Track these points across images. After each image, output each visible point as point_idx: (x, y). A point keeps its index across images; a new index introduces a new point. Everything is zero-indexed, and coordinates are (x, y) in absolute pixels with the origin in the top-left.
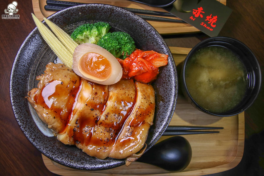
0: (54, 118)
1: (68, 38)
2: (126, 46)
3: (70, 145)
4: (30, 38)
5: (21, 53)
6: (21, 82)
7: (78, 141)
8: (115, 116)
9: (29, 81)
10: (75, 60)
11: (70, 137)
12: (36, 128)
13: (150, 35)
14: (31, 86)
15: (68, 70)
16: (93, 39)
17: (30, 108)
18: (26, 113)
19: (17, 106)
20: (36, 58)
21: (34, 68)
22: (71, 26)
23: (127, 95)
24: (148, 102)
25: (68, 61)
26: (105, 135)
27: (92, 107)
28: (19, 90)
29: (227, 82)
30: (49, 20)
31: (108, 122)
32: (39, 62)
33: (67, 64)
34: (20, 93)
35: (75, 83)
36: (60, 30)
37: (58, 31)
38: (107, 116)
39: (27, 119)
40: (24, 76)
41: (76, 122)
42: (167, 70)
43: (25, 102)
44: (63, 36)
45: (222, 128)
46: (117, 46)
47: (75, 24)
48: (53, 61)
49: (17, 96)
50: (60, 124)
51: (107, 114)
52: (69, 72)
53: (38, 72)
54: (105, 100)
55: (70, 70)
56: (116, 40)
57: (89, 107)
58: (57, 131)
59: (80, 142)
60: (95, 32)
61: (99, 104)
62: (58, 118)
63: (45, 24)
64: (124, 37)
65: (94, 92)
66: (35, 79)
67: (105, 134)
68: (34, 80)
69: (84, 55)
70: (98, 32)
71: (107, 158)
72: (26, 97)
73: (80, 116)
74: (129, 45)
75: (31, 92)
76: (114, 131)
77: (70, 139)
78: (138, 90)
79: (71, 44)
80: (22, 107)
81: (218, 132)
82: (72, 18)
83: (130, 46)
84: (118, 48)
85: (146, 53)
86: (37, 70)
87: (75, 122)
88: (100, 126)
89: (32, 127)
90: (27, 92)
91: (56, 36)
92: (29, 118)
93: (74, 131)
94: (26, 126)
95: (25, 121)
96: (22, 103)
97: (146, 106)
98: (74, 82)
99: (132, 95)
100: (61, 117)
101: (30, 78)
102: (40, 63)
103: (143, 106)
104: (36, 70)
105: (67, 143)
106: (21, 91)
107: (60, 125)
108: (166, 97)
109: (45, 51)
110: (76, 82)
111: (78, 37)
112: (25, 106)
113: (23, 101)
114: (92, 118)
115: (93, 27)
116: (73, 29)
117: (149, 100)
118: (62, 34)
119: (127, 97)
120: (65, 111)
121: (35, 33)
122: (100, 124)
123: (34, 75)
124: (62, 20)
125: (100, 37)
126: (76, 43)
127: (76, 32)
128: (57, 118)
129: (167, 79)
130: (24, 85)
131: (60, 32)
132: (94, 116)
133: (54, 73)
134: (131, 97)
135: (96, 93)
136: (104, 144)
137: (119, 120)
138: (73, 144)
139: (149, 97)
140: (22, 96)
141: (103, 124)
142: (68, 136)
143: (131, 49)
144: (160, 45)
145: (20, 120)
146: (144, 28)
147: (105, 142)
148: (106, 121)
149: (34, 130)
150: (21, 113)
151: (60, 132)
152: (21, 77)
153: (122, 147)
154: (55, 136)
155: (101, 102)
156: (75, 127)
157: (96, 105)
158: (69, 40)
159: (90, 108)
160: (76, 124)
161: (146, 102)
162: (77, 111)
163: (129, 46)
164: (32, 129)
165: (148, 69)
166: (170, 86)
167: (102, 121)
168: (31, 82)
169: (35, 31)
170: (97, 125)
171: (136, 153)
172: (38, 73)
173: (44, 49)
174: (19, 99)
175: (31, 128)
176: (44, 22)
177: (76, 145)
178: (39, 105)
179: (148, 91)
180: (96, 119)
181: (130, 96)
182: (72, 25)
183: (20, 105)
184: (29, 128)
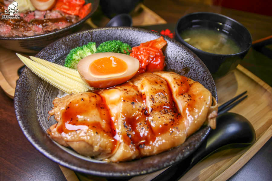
0: (97, 133)
7: (142, 144)
9: (41, 123)
21: (40, 110)
22: (59, 62)
27: (130, 100)
31: (158, 104)
33: (75, 90)
38: (152, 99)
51: (151, 97)
54: (138, 91)
57: (128, 101)
58: (109, 149)
61: (135, 96)
62: (102, 132)
65: (122, 90)
67: (164, 117)
70: (90, 49)
93: (129, 136)
98: (94, 96)
100: (104, 131)
102: (43, 106)
109: (44, 93)
120: (104, 123)
128: (100, 132)
132: (139, 110)
135: (125, 90)
136: (172, 125)
141: (155, 108)
142: (125, 144)
147: (172, 123)
148: (155, 104)
155: (137, 94)
156: (127, 131)
159: (130, 102)
160: (126, 128)
162: (117, 115)
167: (152, 107)
171: (211, 104)
177: (142, 151)
180: (144, 111)
182: (59, 60)
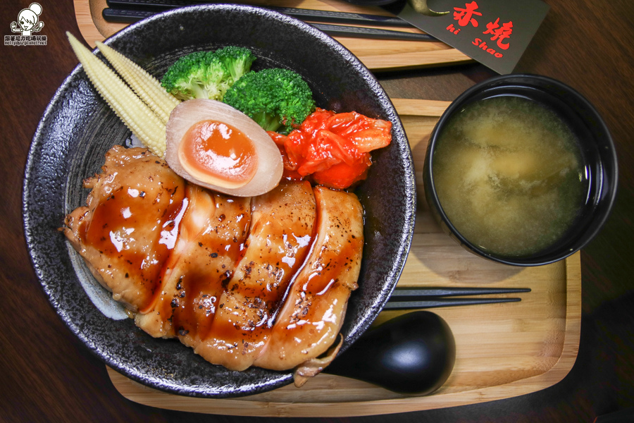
0: (127, 276)
1: (154, 88)
2: (290, 103)
3: (166, 338)
4: (66, 90)
5: (45, 127)
6: (47, 194)
7: (183, 329)
8: (268, 268)
9: (67, 192)
10: (172, 139)
11: (163, 319)
12: (84, 300)
13: (347, 76)
14: (72, 202)
15: (158, 162)
16: (213, 89)
17: (70, 254)
18: (62, 266)
19: (41, 249)
20: (82, 135)
21: (78, 160)
22: (161, 57)
23: (295, 219)
24: (345, 235)
25: (157, 142)
26: (246, 314)
27: (213, 248)
28: (43, 212)
29: (536, 182)
30: (109, 45)
31: (251, 283)
32: (89, 145)
33: (154, 148)
34: (45, 220)
35: (173, 194)
36: (135, 70)
37: (130, 71)
38: (248, 269)
39: (64, 281)
40: (55, 180)
41: (178, 285)
42: (390, 158)
43: (58, 241)
44: (142, 84)
45: (528, 290)
46: (270, 103)
47: (170, 54)
48: (123, 140)
49: (39, 228)
50: (141, 290)
51: (248, 265)
52: (159, 167)
53: (87, 169)
54: (244, 232)
55: (162, 163)
56: (267, 90)
57: (207, 249)
58: (135, 306)
59: (188, 332)
60: (217, 70)
61: (229, 242)
62: (136, 277)
63: (101, 56)
64: (286, 82)
65: (218, 214)
66: (81, 186)
67: (245, 311)
68: (78, 186)
69: (193, 128)
70: (225, 72)
71: (252, 368)
72: (60, 229)
73: (187, 271)
74: (298, 100)
75: (71, 218)
76: (266, 305)
77: (164, 325)
78: (322, 207)
79: (162, 100)
80: (51, 251)
81: (519, 300)
82: (162, 39)
83: (300, 103)
84: (271, 109)
85: (338, 120)
86: (85, 165)
87: (175, 284)
88: (232, 294)
89: (77, 299)
90: (62, 216)
91: (126, 83)
92: (68, 278)
93: (172, 307)
94: (61, 296)
95: (59, 284)
96: (52, 243)
97: (340, 245)
98: (171, 191)
99: (307, 218)
100: (141, 274)
101: (70, 183)
102: (92, 148)
103: (333, 244)
104: (82, 165)
105: (159, 335)
106: (49, 215)
107: (141, 293)
108: (388, 223)
109: (103, 120)
110: (175, 191)
111: (176, 85)
112: (59, 249)
113: (55, 237)
114: (215, 275)
115: (211, 60)
116: (166, 65)
117: (348, 231)
118: (140, 78)
119: (296, 224)
120: (151, 261)
121: (76, 78)
122: (233, 290)
123: (77, 175)
124: (140, 45)
125: (231, 82)
126: (174, 99)
127: (172, 73)
128: (133, 275)
129: (389, 179)
130: (54, 201)
131: (135, 73)
132: (218, 271)
133: (123, 171)
134: (306, 224)
135: (223, 217)
136: (245, 335)
137: (278, 279)
138: (171, 335)
139: (347, 222)
140: (51, 227)
141: (241, 288)
142: (159, 317)
143: (303, 109)
144: (371, 98)
145: (48, 283)
146: (332, 59)
148: (247, 281)
149: (82, 306)
150: (49, 266)
151: (140, 309)
152: (47, 183)
153: (284, 343)
154: (132, 317)
155: (235, 237)
156: (175, 296)
157: (223, 245)
158: (156, 91)
159: (210, 251)
160: (178, 289)
161: (341, 234)
162: (179, 258)
163: (298, 102)
164: (76, 302)
165: (345, 157)
166: (397, 196)
167: (238, 283)
168: (72, 192)
169: (78, 73)
170: (227, 291)
171: (317, 356)
172: (89, 171)
173: (101, 114)
174: (45, 234)
175: (73, 301)
176: (97, 51)
177: (180, 338)
178: (91, 248)
179: (347, 208)
180: (224, 278)
181: (303, 222)
182: (163, 55)
183: (47, 248)
184: (68, 301)
